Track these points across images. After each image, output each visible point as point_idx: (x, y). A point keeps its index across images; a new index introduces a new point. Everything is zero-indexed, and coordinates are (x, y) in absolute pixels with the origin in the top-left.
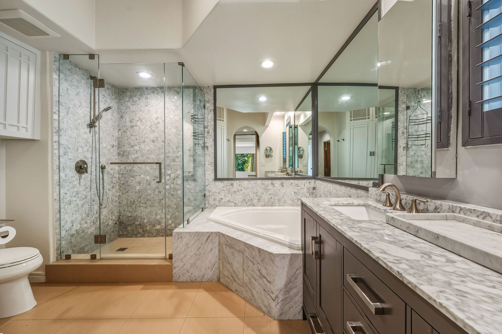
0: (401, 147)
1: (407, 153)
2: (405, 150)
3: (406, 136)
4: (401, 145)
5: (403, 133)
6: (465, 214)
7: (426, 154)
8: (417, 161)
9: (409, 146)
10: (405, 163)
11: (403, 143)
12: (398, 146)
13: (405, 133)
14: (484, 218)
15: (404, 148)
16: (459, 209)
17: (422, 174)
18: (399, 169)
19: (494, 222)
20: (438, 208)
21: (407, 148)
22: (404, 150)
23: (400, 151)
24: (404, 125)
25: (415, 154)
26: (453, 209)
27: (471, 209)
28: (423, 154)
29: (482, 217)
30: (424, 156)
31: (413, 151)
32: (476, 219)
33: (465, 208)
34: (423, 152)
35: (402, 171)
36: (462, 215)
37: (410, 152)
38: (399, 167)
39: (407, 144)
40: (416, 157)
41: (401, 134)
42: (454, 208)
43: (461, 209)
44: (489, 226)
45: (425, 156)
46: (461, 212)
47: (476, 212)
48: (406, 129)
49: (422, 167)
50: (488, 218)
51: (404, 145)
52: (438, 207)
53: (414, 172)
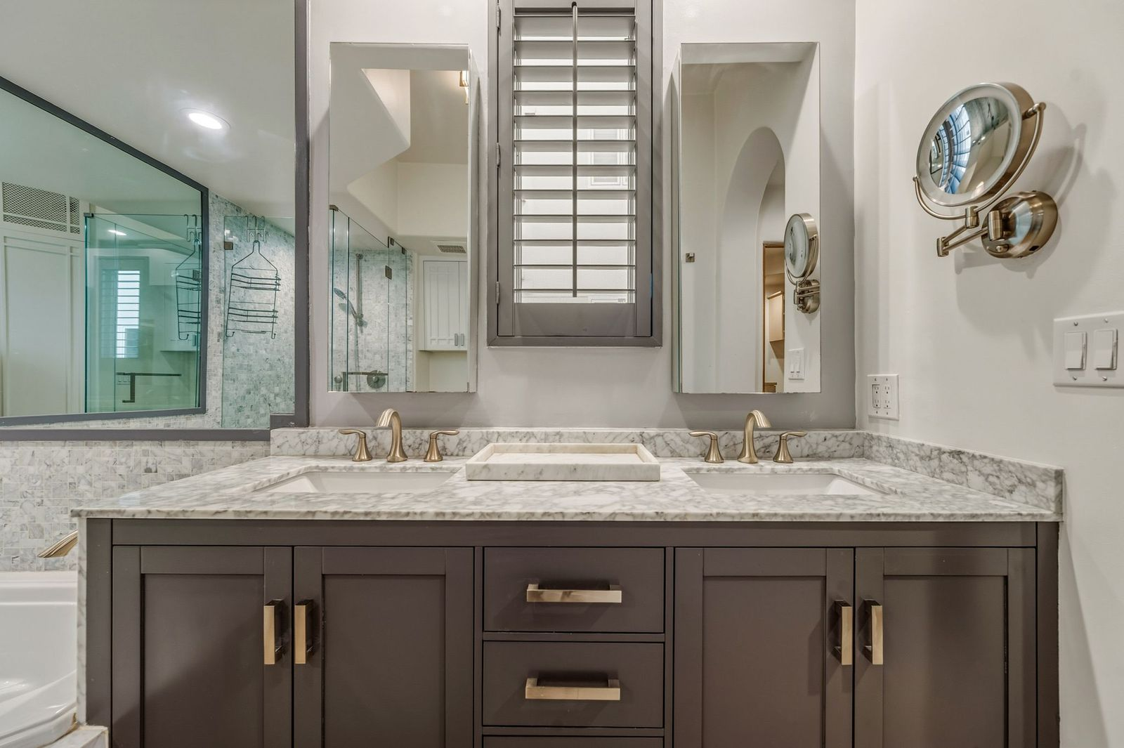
0: (215, 332)
1: (225, 348)
2: (221, 340)
3: (223, 308)
4: (215, 328)
5: (218, 301)
6: (505, 441)
7: (256, 352)
8: (241, 367)
9: (230, 332)
10: (221, 371)
11: (218, 323)
12: (209, 329)
13: (222, 302)
14: (527, 441)
15: (219, 334)
16: (496, 436)
17: (250, 393)
18: (210, 384)
19: (538, 442)
20: (464, 442)
21: (225, 336)
22: (218, 341)
23: (212, 340)
24: (220, 283)
25: (238, 350)
26: (487, 437)
27: (513, 433)
28: (252, 352)
29: (525, 439)
30: (254, 357)
31: (235, 343)
32: (519, 444)
33: (504, 432)
34: (251, 347)
35: (215, 390)
36: (501, 443)
37: (231, 345)
38: (210, 379)
39: (226, 328)
40: (241, 358)
41: (215, 304)
42: (489, 436)
43: (499, 434)
44: (538, 449)
45: (256, 355)
46: (500, 439)
47: (518, 434)
48: (224, 291)
49: (250, 379)
50: (533, 439)
51: (220, 329)
52: (463, 440)
53: (236, 390)
